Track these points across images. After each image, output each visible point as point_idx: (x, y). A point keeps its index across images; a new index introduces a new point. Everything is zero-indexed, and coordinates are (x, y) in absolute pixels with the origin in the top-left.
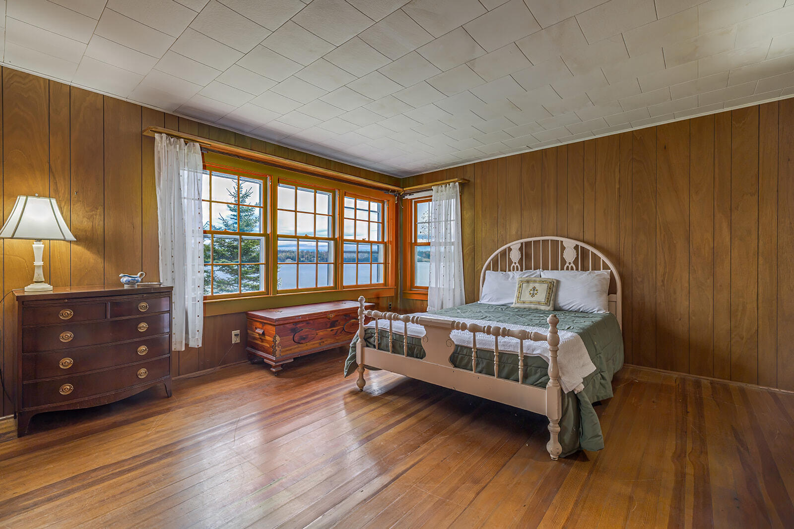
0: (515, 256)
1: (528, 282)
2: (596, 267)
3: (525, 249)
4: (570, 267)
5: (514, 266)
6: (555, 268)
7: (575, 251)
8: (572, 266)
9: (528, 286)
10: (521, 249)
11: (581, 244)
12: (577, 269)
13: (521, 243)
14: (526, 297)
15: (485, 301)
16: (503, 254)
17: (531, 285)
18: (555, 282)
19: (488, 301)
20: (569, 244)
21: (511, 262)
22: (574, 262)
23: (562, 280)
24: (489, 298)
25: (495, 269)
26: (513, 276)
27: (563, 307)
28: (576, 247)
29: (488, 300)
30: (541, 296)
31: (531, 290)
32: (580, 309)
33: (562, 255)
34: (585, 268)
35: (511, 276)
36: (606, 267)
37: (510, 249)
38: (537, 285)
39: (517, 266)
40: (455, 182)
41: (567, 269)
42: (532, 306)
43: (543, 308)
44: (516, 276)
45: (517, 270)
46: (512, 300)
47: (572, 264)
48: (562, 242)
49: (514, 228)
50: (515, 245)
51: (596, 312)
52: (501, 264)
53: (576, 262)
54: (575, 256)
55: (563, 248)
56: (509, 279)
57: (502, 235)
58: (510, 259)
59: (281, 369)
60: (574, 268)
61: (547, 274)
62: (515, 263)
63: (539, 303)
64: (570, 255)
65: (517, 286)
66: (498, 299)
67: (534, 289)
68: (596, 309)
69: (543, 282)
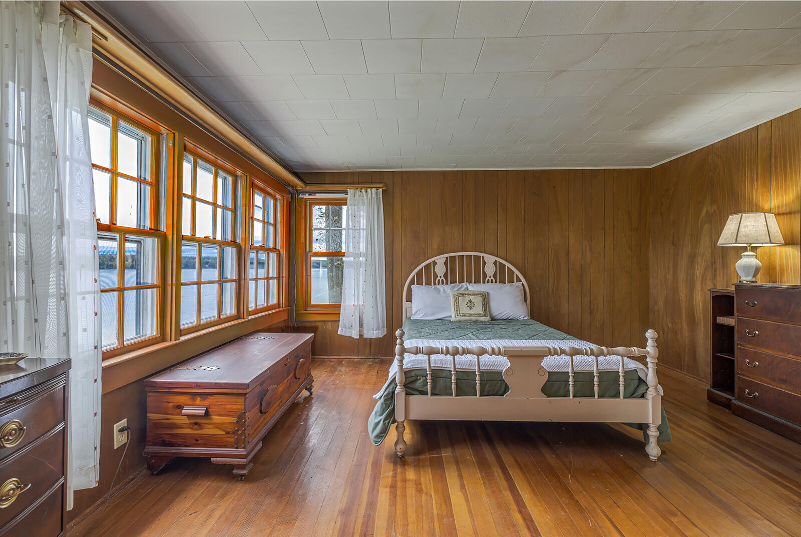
0: (440, 270)
1: (463, 295)
2: (511, 281)
3: (450, 263)
4: (490, 280)
5: (439, 280)
6: (477, 281)
7: (494, 266)
8: (492, 280)
9: (463, 300)
10: (446, 263)
11: (499, 260)
12: (496, 282)
13: (446, 258)
14: (464, 309)
15: (419, 316)
16: (428, 267)
17: (467, 298)
18: (486, 294)
19: (422, 317)
20: (490, 259)
21: (436, 276)
22: (493, 276)
23: (491, 292)
24: (423, 314)
25: (420, 283)
26: (444, 290)
27: (496, 316)
28: (495, 263)
29: (422, 315)
30: (478, 308)
31: (467, 303)
32: (508, 318)
33: (483, 269)
34: (502, 281)
35: (442, 290)
36: (519, 280)
37: (435, 263)
38: (472, 298)
39: (442, 280)
40: (378, 188)
41: (488, 282)
42: (473, 318)
43: (483, 319)
44: (448, 290)
45: (443, 283)
46: (452, 314)
47: (492, 278)
48: (483, 257)
49: (435, 243)
50: (440, 260)
51: (522, 319)
52: (427, 278)
53: (495, 276)
54: (495, 270)
55: (485, 263)
56: (441, 293)
57: (423, 249)
58: (435, 273)
59: (252, 465)
60: (494, 281)
61: (475, 287)
62: (441, 277)
63: (478, 315)
64: (490, 270)
65: (452, 300)
66: (433, 314)
67: (470, 301)
68: (522, 316)
69: (476, 294)
